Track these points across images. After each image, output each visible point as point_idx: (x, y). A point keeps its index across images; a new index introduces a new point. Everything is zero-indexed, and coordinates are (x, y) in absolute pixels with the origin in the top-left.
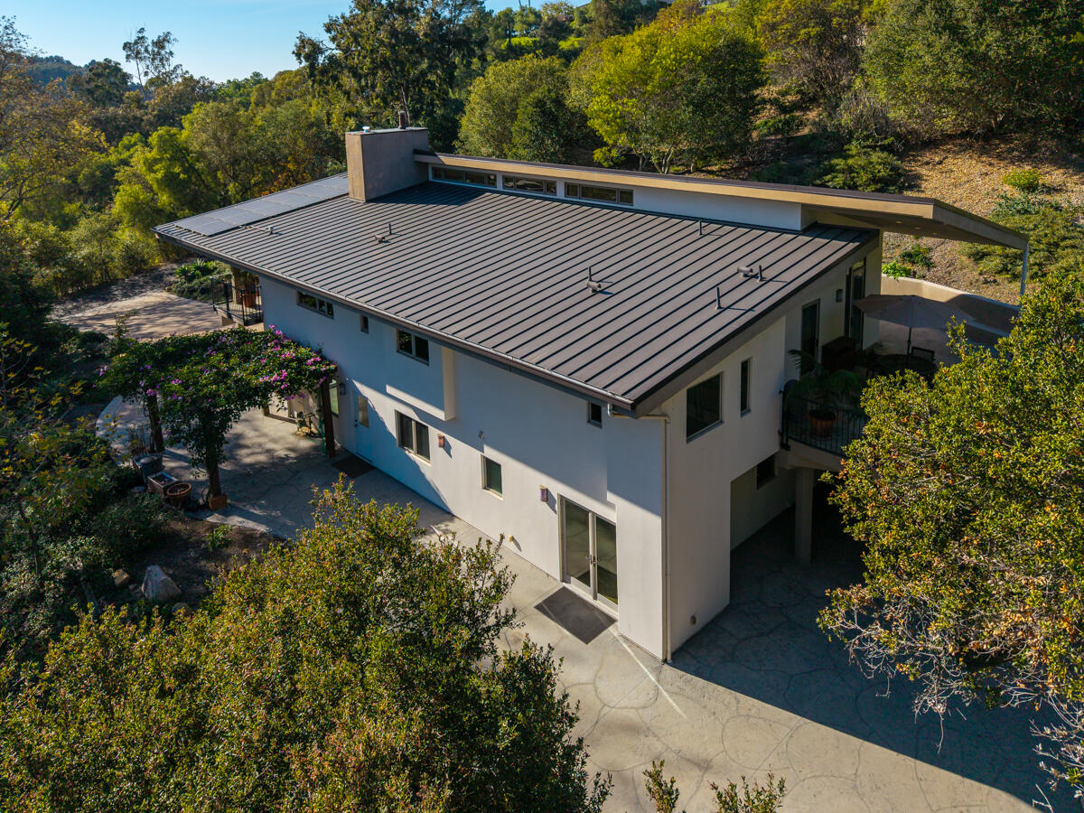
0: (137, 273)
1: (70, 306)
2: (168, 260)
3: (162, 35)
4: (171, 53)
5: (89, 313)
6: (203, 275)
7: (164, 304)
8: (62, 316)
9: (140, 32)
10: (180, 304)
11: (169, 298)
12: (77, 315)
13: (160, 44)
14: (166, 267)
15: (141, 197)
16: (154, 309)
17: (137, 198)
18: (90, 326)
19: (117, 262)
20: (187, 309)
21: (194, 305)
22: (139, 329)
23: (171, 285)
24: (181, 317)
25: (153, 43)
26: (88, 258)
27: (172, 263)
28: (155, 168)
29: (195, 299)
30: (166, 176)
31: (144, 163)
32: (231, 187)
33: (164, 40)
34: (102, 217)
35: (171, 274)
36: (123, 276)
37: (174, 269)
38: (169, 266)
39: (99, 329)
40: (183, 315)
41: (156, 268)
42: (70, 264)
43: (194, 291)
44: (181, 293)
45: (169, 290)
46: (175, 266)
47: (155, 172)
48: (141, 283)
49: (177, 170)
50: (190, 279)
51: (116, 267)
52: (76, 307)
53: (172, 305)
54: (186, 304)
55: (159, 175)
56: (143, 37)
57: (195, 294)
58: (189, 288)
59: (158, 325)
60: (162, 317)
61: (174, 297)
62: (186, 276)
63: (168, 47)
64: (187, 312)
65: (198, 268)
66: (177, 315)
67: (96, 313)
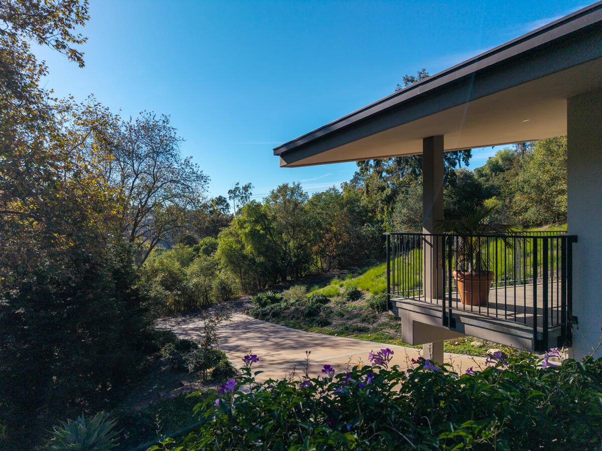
0: (226, 300)
1: (180, 320)
2: (247, 293)
3: (247, 184)
4: (251, 194)
5: (191, 326)
6: (272, 303)
7: (244, 322)
8: (173, 326)
9: (237, 185)
10: (257, 324)
11: (247, 319)
12: (183, 327)
13: (246, 188)
14: (245, 297)
15: (234, 247)
16: (238, 326)
17: (231, 247)
18: (189, 335)
19: (214, 292)
20: (264, 328)
21: (268, 326)
22: (226, 341)
23: (248, 310)
24: (261, 333)
25: (243, 188)
26: (196, 285)
27: (249, 295)
28: (245, 226)
29: (268, 320)
30: (250, 231)
31: (238, 223)
32: (291, 244)
33: (248, 187)
34: (209, 258)
35: (248, 302)
36: (217, 302)
37: (250, 299)
38: (247, 297)
39: (195, 338)
40: (262, 332)
41: (238, 298)
42: (184, 290)
43: (267, 314)
44: (256, 316)
45: (247, 314)
46: (251, 297)
47: (245, 228)
48: (228, 307)
49: (258, 228)
50: (264, 305)
51: (213, 295)
52: (184, 321)
53: (251, 324)
54: (262, 323)
55: (247, 230)
56: (238, 188)
57: (268, 317)
58: (262, 312)
59: (242, 339)
60: (245, 333)
61: (251, 318)
62: (260, 304)
63: (250, 191)
64: (264, 329)
65: (269, 298)
66: (258, 332)
67: (196, 326)
